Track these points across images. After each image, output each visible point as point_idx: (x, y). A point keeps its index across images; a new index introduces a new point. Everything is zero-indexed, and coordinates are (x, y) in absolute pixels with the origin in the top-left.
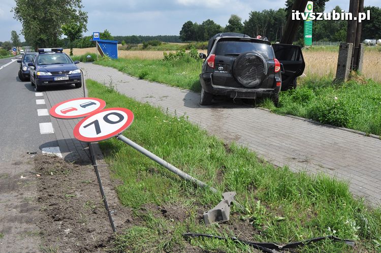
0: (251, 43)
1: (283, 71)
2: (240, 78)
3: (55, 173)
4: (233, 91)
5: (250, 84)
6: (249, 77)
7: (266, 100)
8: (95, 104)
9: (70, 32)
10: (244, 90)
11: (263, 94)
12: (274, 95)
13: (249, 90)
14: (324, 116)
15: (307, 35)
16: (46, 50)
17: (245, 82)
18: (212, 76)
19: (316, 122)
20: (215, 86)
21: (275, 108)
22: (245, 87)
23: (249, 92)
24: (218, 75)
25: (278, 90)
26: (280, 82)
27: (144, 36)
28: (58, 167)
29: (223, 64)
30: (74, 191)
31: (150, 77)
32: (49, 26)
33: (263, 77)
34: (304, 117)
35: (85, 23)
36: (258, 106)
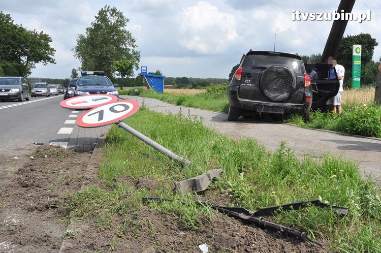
0: (280, 57)
1: (316, 90)
2: (267, 91)
3: (49, 156)
4: (259, 105)
5: (277, 98)
6: (276, 90)
7: (295, 115)
8: (107, 99)
9: (121, 68)
10: (271, 104)
11: (292, 109)
12: (303, 111)
13: (277, 104)
14: (353, 125)
15: (355, 78)
16: (88, 73)
17: (272, 95)
18: (239, 89)
19: (344, 134)
20: (241, 100)
21: (303, 123)
22: (272, 101)
23: (276, 107)
24: (244, 88)
25: (308, 106)
26: (310, 97)
27: (194, 78)
28: (54, 151)
29: (250, 77)
30: (59, 169)
31: (187, 103)
32: (104, 63)
33: (292, 91)
34: (332, 130)
35: (137, 62)
36: (286, 123)
